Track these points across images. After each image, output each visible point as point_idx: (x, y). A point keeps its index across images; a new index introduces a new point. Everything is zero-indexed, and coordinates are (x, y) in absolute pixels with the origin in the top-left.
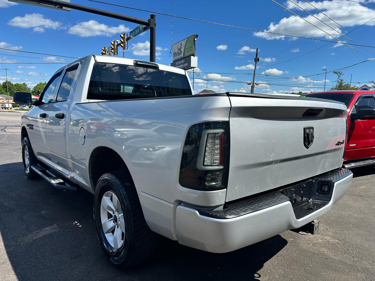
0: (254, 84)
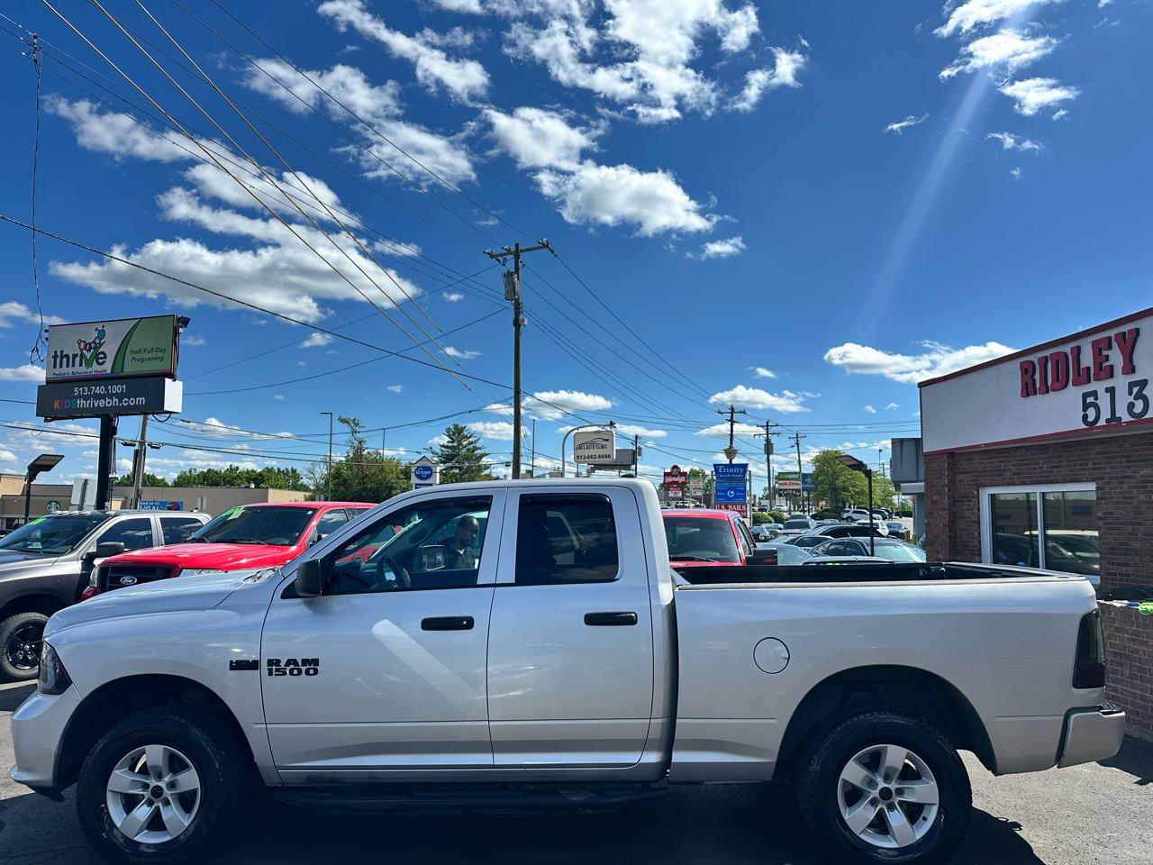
0: (146, 444)
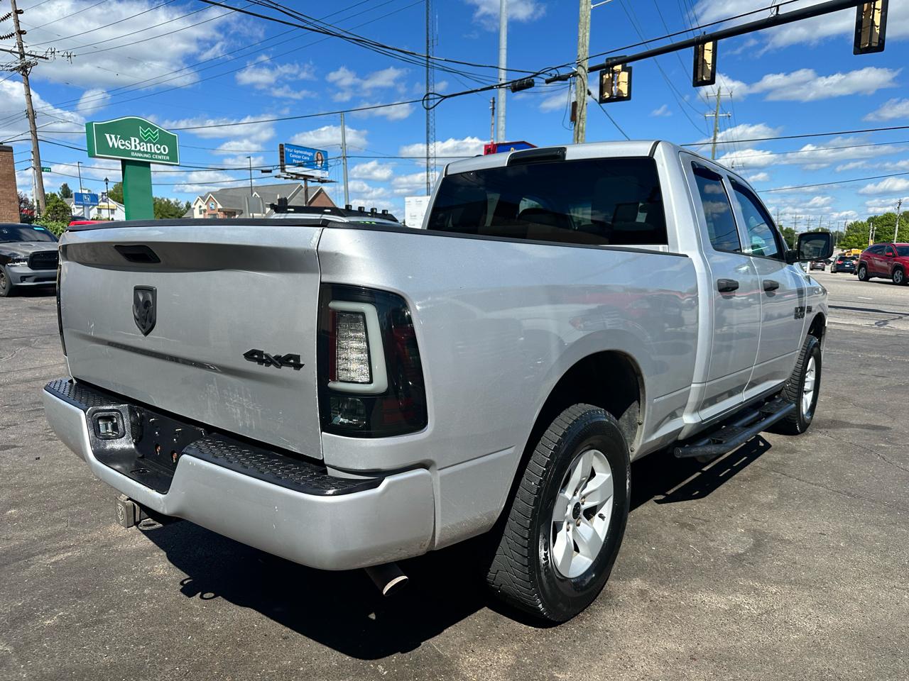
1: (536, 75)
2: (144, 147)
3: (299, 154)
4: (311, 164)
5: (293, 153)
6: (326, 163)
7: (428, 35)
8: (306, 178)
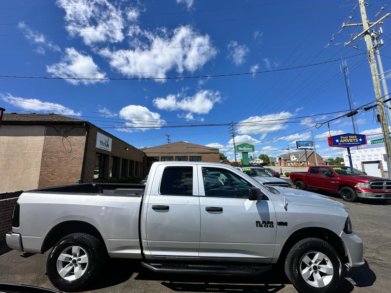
1: (358, 109)
2: (247, 149)
3: (303, 143)
4: (307, 145)
5: (301, 143)
6: (312, 144)
7: (349, 101)
8: (305, 149)
